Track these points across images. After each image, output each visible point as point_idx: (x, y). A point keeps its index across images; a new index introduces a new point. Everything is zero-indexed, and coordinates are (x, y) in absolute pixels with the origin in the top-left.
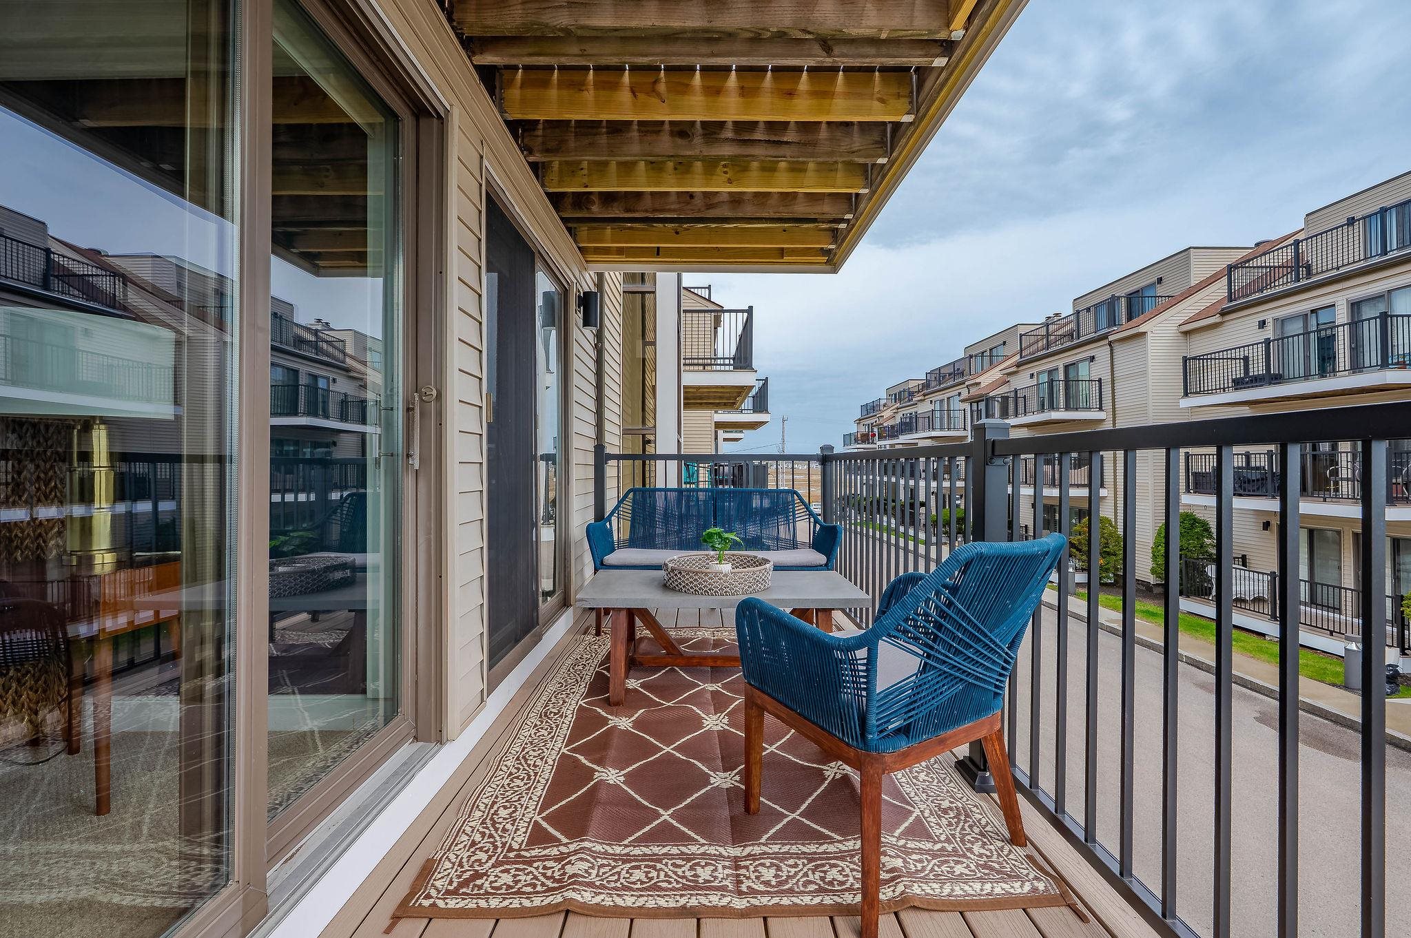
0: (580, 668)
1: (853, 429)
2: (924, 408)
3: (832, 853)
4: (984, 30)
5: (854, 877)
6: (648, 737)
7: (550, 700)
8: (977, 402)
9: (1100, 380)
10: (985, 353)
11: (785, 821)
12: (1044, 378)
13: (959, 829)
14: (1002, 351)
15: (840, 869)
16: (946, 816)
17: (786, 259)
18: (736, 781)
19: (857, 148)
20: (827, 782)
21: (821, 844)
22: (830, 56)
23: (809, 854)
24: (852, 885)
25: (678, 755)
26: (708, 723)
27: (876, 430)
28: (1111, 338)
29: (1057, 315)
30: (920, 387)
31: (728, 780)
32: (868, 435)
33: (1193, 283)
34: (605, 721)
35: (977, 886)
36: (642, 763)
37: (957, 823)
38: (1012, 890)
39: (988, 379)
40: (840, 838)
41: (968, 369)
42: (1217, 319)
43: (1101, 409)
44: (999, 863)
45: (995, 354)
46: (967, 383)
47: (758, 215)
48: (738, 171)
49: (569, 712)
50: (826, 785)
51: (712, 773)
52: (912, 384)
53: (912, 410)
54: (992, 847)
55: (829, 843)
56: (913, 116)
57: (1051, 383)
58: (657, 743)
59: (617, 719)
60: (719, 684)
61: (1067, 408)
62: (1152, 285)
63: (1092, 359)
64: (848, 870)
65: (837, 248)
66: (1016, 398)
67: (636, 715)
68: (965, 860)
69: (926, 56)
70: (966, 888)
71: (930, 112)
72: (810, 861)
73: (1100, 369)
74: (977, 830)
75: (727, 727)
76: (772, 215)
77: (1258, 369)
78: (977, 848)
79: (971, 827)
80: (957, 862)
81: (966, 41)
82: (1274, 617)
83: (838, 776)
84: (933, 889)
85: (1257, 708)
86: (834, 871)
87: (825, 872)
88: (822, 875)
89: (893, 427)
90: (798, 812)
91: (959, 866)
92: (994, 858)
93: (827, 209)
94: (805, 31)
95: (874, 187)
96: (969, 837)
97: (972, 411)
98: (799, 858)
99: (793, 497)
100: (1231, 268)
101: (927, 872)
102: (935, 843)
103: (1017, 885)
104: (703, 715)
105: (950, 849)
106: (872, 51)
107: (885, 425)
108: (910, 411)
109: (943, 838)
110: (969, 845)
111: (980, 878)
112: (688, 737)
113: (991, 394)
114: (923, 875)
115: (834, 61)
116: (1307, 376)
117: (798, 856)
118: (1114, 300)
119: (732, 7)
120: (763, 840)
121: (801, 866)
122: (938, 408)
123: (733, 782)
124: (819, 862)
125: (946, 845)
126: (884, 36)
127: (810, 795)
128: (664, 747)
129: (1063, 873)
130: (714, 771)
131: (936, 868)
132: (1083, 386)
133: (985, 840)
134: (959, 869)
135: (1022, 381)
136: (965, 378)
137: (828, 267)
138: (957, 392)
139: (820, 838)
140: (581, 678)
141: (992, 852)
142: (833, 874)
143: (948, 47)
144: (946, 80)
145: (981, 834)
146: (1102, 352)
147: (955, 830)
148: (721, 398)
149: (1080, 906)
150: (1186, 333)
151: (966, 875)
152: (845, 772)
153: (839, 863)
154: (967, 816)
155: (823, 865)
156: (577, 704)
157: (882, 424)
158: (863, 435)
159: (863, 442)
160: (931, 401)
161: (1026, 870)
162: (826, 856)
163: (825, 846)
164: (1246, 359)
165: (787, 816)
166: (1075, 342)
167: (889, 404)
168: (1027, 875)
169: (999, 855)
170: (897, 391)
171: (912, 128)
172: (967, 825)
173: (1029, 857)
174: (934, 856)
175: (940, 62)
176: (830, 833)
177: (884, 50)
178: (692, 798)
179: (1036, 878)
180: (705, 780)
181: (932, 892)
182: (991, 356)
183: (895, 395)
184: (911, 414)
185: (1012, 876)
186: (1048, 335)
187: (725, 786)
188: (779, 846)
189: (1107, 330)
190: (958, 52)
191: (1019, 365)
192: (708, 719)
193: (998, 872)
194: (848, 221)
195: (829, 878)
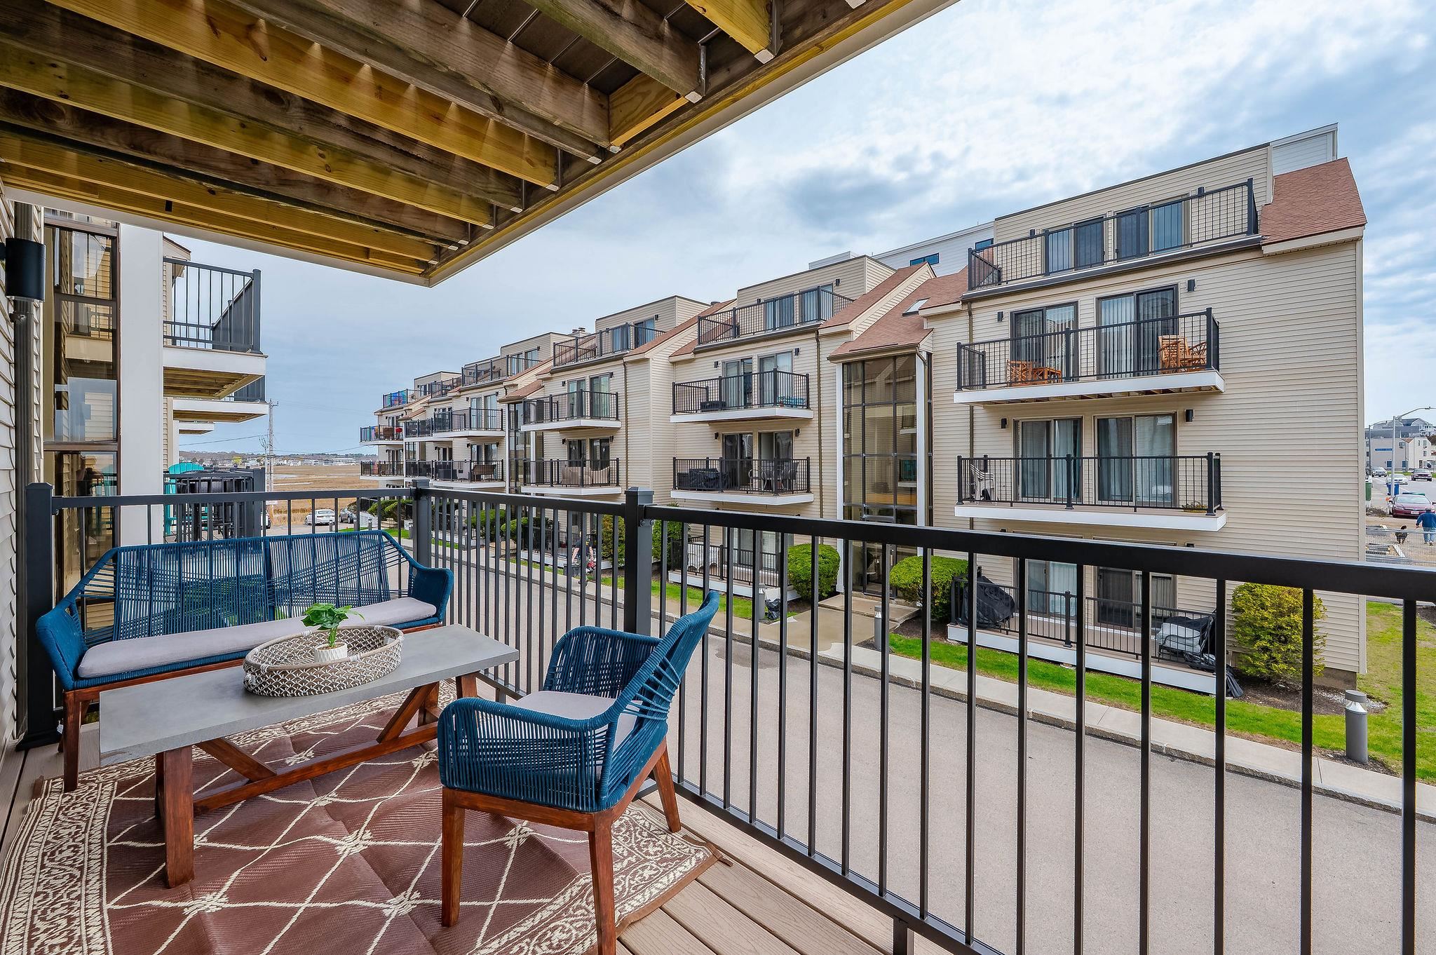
0: (68, 853)
1: (374, 422)
2: (460, 405)
3: (547, 918)
4: (634, 155)
5: (576, 928)
6: (266, 904)
7: (33, 928)
8: (515, 404)
9: (617, 394)
10: (521, 356)
11: (491, 912)
12: (574, 388)
13: (633, 840)
14: (535, 356)
15: (561, 928)
16: (621, 834)
17: (371, 260)
18: (417, 899)
19: (493, 190)
20: (513, 852)
21: (535, 916)
22: (500, 114)
23: (529, 931)
24: (577, 935)
25: (323, 905)
26: (344, 848)
27: (402, 424)
28: (626, 359)
29: (582, 329)
30: (455, 381)
31: (406, 902)
32: (392, 429)
33: (678, 324)
34: (178, 915)
35: (665, 880)
36: (276, 940)
37: (631, 834)
38: (686, 870)
39: (525, 381)
40: (549, 900)
41: (505, 369)
42: (691, 356)
43: (617, 419)
44: (669, 853)
45: (529, 358)
46: (505, 384)
47: (354, 212)
48: (340, 160)
49: (92, 930)
50: (512, 856)
51: (382, 905)
52: (444, 378)
53: (447, 406)
54: (660, 843)
55: (541, 911)
56: (558, 188)
57: (580, 392)
58: (284, 905)
59: (196, 902)
60: (334, 794)
61: (592, 416)
62: (651, 319)
63: (612, 374)
64: (568, 925)
65: (438, 265)
66: (551, 403)
67: (229, 883)
68: (647, 864)
69: (584, 150)
70: (659, 885)
71: (573, 191)
72: (532, 937)
73: (616, 385)
74: (645, 834)
75: (371, 843)
76: (373, 217)
77: (714, 397)
78: (651, 850)
79: (640, 834)
80: (643, 869)
81: (619, 156)
82: (722, 578)
83: (522, 841)
84: (638, 901)
85: (717, 647)
86: (557, 933)
87: (549, 939)
88: (548, 943)
89: (423, 422)
90: (498, 896)
91: (646, 871)
92: (665, 851)
93: (442, 230)
94: (485, 85)
95: (499, 227)
96: (642, 843)
97: (509, 412)
98: (521, 941)
99: (380, 539)
100: (700, 318)
101: (627, 889)
102: (622, 861)
103: (687, 863)
104: (335, 842)
105: (634, 860)
106: (541, 127)
107: (415, 419)
108: (443, 406)
109: (625, 854)
110: (645, 849)
111: (664, 872)
112: (327, 877)
113: (528, 398)
114: (626, 893)
115: (503, 120)
116: (738, 407)
117: (518, 940)
118: (625, 327)
119: (404, 21)
120: (479, 945)
121: (526, 948)
122: (474, 406)
123: (413, 902)
124: (540, 934)
125: (630, 858)
126: (557, 123)
127: (502, 874)
128: (298, 905)
129: (708, 838)
130: (384, 900)
131: (632, 882)
132: (604, 398)
133: (654, 839)
134: (647, 873)
135: (555, 388)
136: (501, 379)
137: (422, 279)
138: (494, 392)
139: (529, 910)
140: (81, 869)
141: (661, 847)
142: (558, 936)
143: (604, 153)
144: (595, 174)
145: (650, 836)
146: (618, 369)
147: (630, 842)
148: (196, 383)
149: (725, 857)
150: (674, 363)
151: (654, 875)
152: (528, 834)
153: (558, 923)
154: (635, 825)
155: (545, 934)
156: (101, 911)
157: (410, 419)
158: (386, 430)
159: (386, 437)
160: (468, 398)
161: (689, 848)
162: (544, 923)
163: (539, 916)
164: (707, 388)
165: (490, 907)
166: (598, 358)
167: (418, 395)
168: (690, 852)
169: (667, 846)
170: (427, 382)
171: (554, 196)
172: (637, 833)
173: (685, 837)
174: (626, 873)
175: (595, 160)
176: (538, 901)
177: (551, 132)
178: (373, 947)
179: (697, 851)
180: (379, 917)
181: (638, 904)
182: (526, 359)
183: (425, 386)
184: (444, 410)
185: (682, 859)
186: (577, 347)
187: (405, 912)
188: (497, 941)
189: (620, 353)
190: (611, 160)
191: (552, 372)
192: (343, 843)
193: (672, 860)
194: (460, 246)
195: (555, 942)
